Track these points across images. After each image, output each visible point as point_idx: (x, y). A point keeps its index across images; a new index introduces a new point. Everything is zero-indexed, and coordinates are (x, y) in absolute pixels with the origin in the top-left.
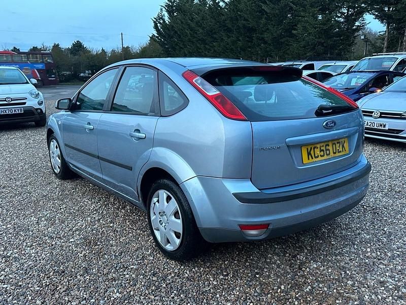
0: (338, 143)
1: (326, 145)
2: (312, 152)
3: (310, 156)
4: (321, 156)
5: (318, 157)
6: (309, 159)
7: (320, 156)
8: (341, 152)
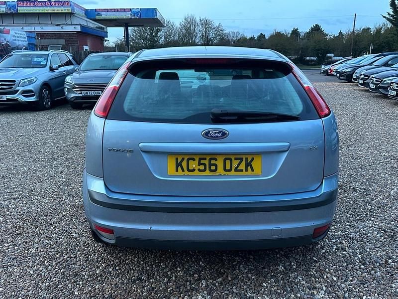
0: (236, 159)
1: (210, 159)
2: (184, 164)
3: (179, 168)
4: (199, 170)
5: (194, 170)
6: (177, 171)
7: (197, 170)
8: (242, 171)
